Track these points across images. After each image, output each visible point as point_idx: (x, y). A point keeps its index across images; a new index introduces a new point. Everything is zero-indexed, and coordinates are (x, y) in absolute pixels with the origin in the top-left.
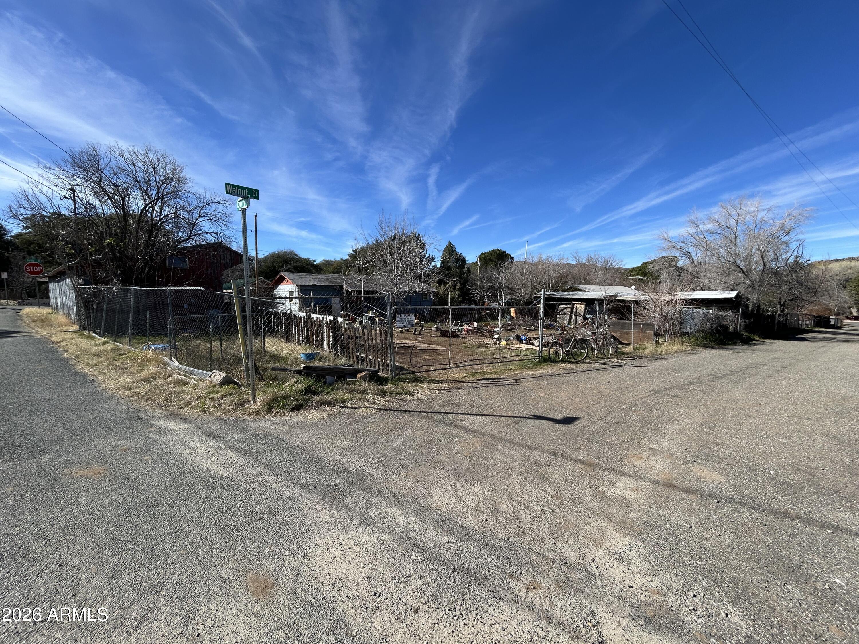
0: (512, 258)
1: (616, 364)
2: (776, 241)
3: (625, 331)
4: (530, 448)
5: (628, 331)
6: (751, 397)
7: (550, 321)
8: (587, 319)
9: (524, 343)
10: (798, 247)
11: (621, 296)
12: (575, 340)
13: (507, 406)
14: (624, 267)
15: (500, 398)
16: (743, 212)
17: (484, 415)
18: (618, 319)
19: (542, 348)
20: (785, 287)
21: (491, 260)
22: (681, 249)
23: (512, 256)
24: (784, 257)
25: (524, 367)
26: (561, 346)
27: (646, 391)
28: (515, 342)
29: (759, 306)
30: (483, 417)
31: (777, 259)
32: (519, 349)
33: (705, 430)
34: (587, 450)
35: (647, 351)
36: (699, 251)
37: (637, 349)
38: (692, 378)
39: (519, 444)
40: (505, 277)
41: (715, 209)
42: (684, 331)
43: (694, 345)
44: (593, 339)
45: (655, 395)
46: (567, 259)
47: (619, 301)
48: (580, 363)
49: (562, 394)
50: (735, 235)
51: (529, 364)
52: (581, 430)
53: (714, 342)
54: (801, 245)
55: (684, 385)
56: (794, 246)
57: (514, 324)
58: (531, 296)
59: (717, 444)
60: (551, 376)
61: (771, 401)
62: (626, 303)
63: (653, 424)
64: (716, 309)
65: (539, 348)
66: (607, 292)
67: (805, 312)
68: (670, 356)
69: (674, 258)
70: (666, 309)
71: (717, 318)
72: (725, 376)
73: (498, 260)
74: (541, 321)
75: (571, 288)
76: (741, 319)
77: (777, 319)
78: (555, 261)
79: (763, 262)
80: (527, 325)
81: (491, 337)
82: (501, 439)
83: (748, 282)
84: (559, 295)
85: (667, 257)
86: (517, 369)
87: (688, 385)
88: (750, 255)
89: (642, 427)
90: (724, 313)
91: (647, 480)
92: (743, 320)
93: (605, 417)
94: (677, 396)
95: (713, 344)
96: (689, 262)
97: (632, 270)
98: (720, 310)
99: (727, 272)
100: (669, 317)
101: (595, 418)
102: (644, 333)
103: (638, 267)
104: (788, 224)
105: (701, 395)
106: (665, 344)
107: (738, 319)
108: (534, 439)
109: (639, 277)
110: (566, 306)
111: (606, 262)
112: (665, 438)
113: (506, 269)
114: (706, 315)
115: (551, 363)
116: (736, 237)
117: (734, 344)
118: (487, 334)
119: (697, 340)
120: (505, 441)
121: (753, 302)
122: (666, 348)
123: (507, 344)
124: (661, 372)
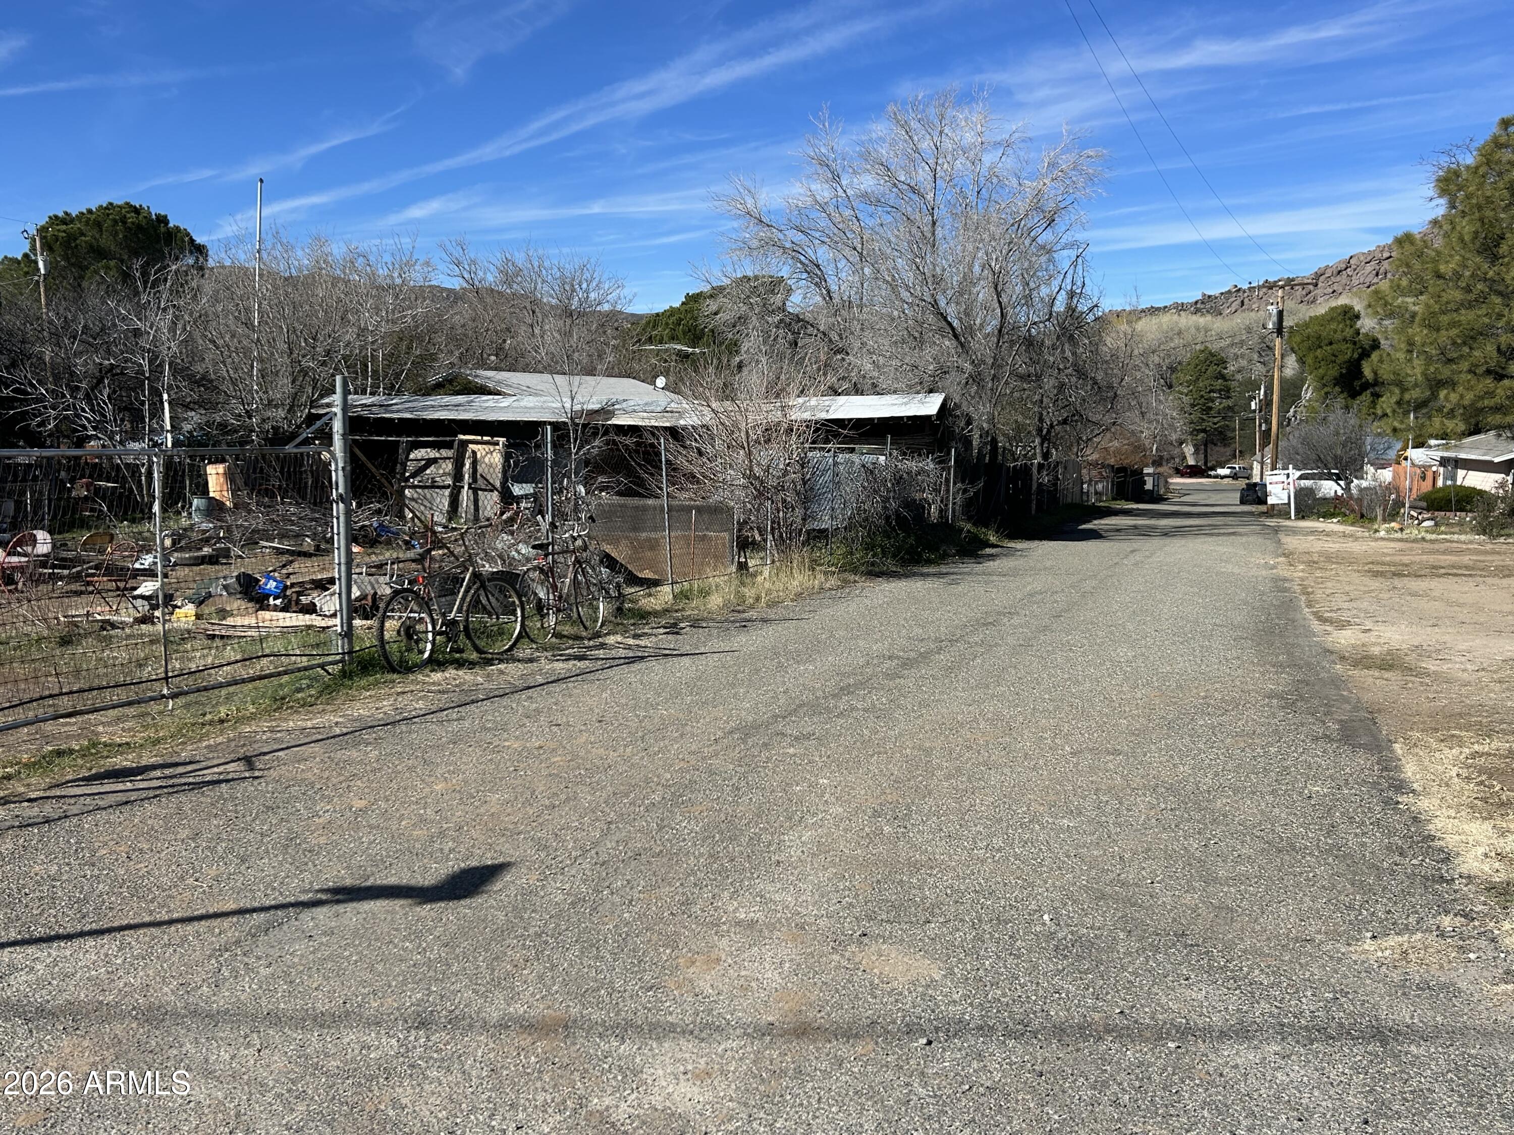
0: (200, 250)
1: (622, 653)
2: (1027, 242)
3: (644, 535)
4: (322, 1021)
5: (653, 535)
6: (989, 708)
7: (379, 512)
8: (518, 499)
9: (276, 609)
10: (1074, 264)
11: (626, 412)
12: (476, 576)
13: (213, 872)
14: (630, 310)
15: (180, 846)
16: (948, 145)
17: (110, 930)
18: (620, 494)
19: (350, 619)
20: (1049, 383)
21: (100, 253)
22: (795, 252)
23: (199, 240)
24: (1044, 291)
25: (280, 703)
26: (425, 604)
27: (720, 734)
28: (237, 604)
29: (994, 441)
30: (106, 938)
31: (1028, 299)
32: (253, 633)
33: (887, 829)
34: (541, 977)
35: (715, 601)
36: (844, 262)
37: (684, 596)
38: (843, 674)
39: (275, 1019)
40: (173, 329)
41: (879, 128)
42: (816, 525)
43: (842, 570)
44: (542, 571)
45: (744, 742)
46: (427, 264)
47: (620, 429)
48: (501, 661)
49: (438, 787)
50: (932, 215)
51: (299, 690)
52: (515, 908)
53: (894, 556)
54: (1080, 260)
55: (825, 698)
56: (1064, 258)
57: (229, 530)
58: (291, 410)
59: (915, 867)
60: (393, 723)
61: (1033, 714)
62: (640, 437)
63: (744, 840)
64: (895, 453)
65: (337, 621)
66: (579, 398)
67: (1095, 456)
68: (780, 612)
69: (775, 284)
70: (763, 456)
71: (898, 480)
72: (924, 657)
73: (136, 254)
74: (338, 509)
75: (450, 382)
76: (955, 483)
77: (1035, 478)
78: (382, 272)
79: (1000, 303)
80: (282, 536)
81: (125, 592)
82: (195, 1013)
83: (967, 366)
84: (407, 410)
85: (756, 278)
86: (252, 717)
87: (834, 696)
88: (968, 282)
89: (713, 856)
90: (912, 465)
91: (739, 1032)
92: (959, 485)
93: (595, 844)
94: (808, 737)
95: (890, 564)
96: (818, 298)
97: (655, 320)
98: (905, 454)
99: (917, 335)
100: (772, 482)
101: (562, 855)
102: (703, 538)
103: (672, 311)
104: (1052, 191)
105: (870, 725)
106: (766, 573)
107: (947, 480)
108: (335, 983)
109: (678, 347)
110: (433, 454)
111: (568, 286)
112: (780, 880)
113: (176, 292)
114: (870, 471)
115: (390, 676)
116: (934, 223)
117: (943, 558)
118: (103, 581)
119: (852, 554)
120: (213, 1018)
121: (982, 429)
122: (767, 585)
123: (198, 617)
124: (760, 665)
